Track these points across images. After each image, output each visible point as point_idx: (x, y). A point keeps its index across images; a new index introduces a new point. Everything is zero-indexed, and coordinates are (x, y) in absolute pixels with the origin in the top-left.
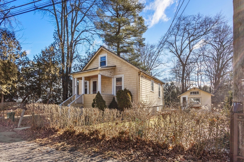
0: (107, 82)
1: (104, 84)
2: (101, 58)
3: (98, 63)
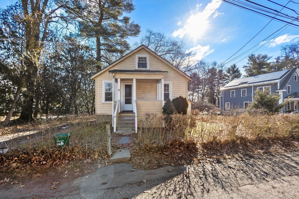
0: (148, 87)
1: (144, 89)
2: (139, 58)
3: (134, 63)
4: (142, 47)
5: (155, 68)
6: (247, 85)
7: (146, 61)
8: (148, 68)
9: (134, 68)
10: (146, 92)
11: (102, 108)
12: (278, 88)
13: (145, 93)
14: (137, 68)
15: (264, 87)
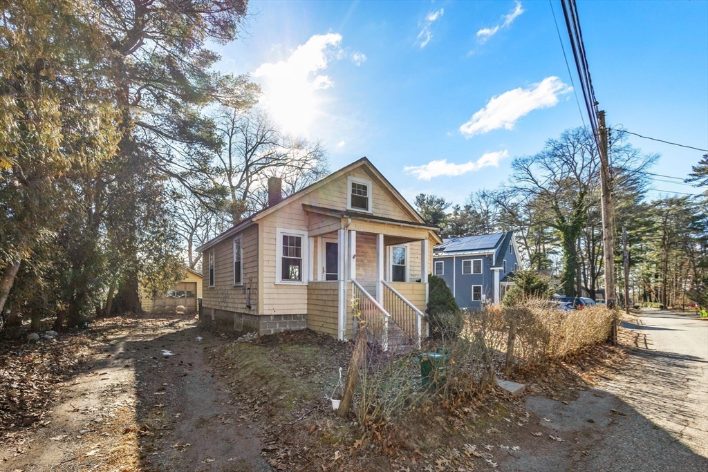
2: (354, 185)
3: (345, 196)
4: (363, 162)
5: (381, 211)
6: (444, 254)
7: (365, 193)
8: (370, 211)
9: (344, 205)
10: (366, 261)
11: (276, 296)
12: (494, 264)
13: (365, 265)
14: (349, 207)
15: (472, 261)
